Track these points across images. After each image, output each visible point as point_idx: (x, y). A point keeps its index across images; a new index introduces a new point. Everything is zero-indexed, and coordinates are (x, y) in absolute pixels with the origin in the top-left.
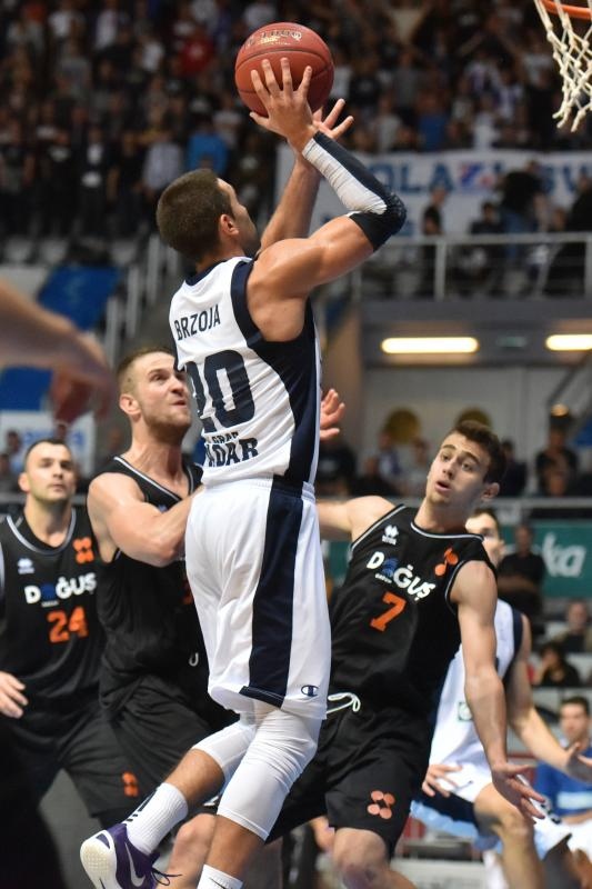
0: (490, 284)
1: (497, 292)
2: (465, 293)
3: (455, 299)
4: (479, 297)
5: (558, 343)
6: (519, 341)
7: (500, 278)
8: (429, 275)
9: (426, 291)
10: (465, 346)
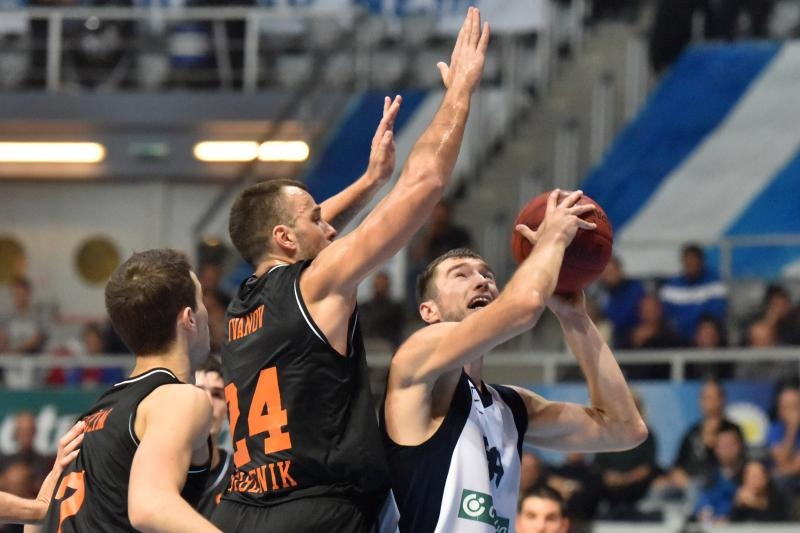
0: (119, 73)
1: (129, 84)
2: (89, 84)
3: (74, 91)
4: (106, 91)
5: (210, 152)
6: (159, 148)
7: (133, 65)
8: (39, 58)
9: (35, 80)
10: (85, 154)
